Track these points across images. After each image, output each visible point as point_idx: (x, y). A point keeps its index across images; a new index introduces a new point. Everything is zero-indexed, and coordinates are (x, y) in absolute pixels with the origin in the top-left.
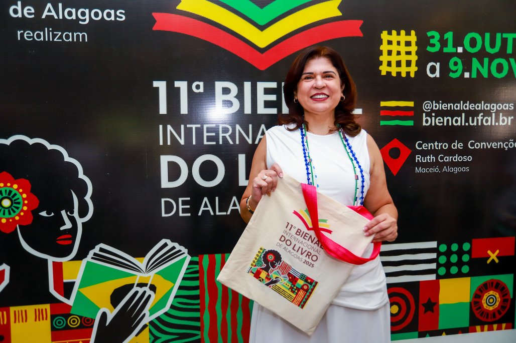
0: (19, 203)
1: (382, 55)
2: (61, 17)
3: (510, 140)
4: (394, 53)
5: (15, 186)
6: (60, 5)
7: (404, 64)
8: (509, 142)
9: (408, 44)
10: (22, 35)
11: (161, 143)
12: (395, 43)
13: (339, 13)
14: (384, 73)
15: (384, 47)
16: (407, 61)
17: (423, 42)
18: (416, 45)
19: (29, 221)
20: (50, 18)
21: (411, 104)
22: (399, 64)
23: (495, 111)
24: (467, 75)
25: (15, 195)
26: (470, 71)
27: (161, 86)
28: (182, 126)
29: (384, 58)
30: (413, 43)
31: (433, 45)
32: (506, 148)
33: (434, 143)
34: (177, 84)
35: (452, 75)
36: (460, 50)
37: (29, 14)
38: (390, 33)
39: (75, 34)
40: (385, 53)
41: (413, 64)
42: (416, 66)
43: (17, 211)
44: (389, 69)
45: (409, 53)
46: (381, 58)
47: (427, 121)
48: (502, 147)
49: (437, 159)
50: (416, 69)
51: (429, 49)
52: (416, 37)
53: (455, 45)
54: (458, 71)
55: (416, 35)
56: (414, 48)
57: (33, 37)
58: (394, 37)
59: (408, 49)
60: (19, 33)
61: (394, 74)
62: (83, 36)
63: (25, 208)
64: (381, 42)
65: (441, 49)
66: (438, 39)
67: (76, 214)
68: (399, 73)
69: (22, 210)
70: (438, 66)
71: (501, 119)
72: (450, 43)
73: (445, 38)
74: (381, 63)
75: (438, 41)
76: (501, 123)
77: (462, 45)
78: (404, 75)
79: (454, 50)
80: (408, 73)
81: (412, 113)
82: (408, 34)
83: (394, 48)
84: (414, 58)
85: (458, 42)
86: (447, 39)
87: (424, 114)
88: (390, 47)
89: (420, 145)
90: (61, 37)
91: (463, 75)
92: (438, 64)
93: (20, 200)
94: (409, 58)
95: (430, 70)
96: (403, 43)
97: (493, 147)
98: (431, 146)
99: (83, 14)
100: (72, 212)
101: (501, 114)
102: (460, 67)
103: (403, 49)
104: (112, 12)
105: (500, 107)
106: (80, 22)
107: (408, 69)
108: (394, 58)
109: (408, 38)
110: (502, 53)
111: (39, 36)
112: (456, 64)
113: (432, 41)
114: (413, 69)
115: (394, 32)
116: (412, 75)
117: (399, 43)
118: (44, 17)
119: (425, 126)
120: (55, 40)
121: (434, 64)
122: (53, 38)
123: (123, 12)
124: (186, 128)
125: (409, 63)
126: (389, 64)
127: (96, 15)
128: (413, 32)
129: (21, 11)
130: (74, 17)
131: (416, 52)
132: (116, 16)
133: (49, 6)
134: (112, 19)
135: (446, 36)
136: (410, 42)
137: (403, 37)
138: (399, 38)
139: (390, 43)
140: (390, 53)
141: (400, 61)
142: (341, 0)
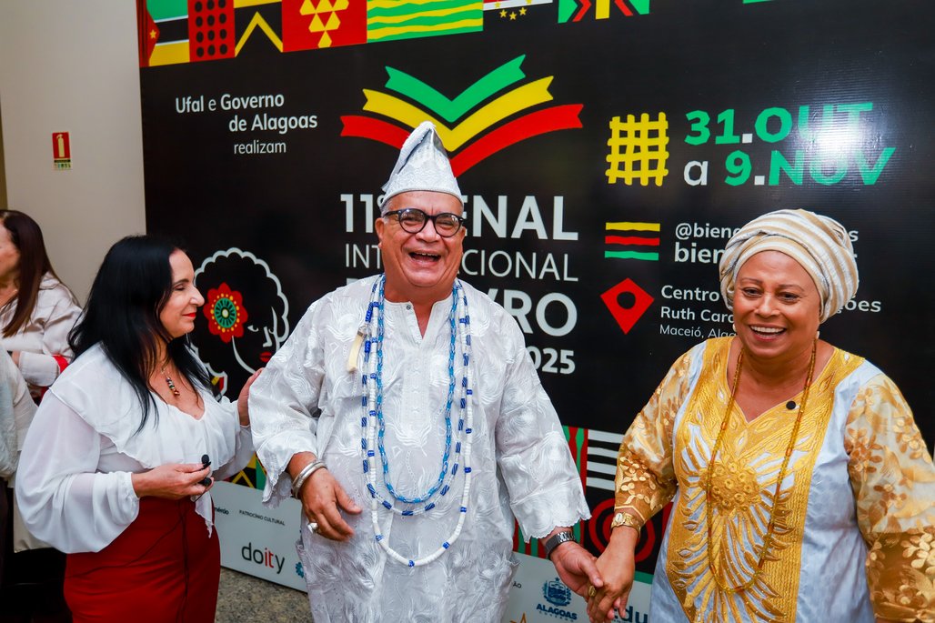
0: (233, 315)
1: (610, 153)
2: (266, 128)
4: (630, 149)
5: (231, 298)
6: (265, 115)
7: (645, 165)
9: (653, 134)
10: (238, 148)
11: (348, 265)
12: (631, 134)
13: (550, 98)
14: (612, 180)
15: (615, 142)
16: (650, 161)
17: (679, 129)
18: (667, 135)
19: (240, 334)
20: (257, 128)
21: (656, 227)
22: (637, 166)
24: (759, 180)
25: (231, 306)
26: (766, 173)
27: (348, 199)
28: (367, 247)
29: (614, 158)
30: (662, 133)
31: (698, 134)
33: (693, 290)
34: (364, 198)
35: (730, 181)
36: (747, 138)
37: (243, 127)
38: (624, 120)
39: (276, 145)
40: (615, 150)
41: (661, 164)
42: (666, 168)
43: (233, 322)
44: (621, 174)
45: (653, 148)
46: (609, 158)
47: (682, 255)
49: (698, 316)
50: (666, 172)
51: (690, 140)
52: (667, 123)
53: (738, 131)
54: (743, 174)
55: (667, 119)
56: (663, 141)
57: (245, 150)
58: (631, 124)
59: (653, 142)
60: (236, 146)
61: (629, 182)
62: (283, 146)
63: (238, 321)
64: (609, 134)
65: (712, 139)
66: (706, 123)
67: (275, 333)
68: (637, 181)
69: (236, 322)
70: (704, 167)
72: (729, 127)
73: (720, 120)
74: (608, 165)
75: (706, 126)
77: (751, 130)
78: (644, 182)
79: (735, 140)
80: (652, 180)
81: (657, 242)
82: (654, 118)
83: (630, 142)
84: (662, 156)
85: (743, 125)
86: (723, 122)
87: (677, 244)
88: (623, 141)
89: (669, 292)
90: (265, 149)
91: (751, 179)
92: (706, 163)
93: (234, 312)
94: (653, 155)
95: (690, 173)
96: (644, 134)
98: (688, 294)
99: (283, 123)
100: (272, 330)
102: (747, 166)
103: (645, 142)
104: (306, 118)
106: (281, 132)
107: (652, 173)
108: (629, 158)
109: (654, 125)
111: (249, 149)
112: (738, 162)
113: (695, 127)
114: (661, 173)
115: (631, 118)
116: (659, 183)
117: (638, 134)
118: (253, 129)
119: (678, 262)
120: (261, 151)
121: (698, 164)
123: (315, 117)
124: (371, 249)
125: (653, 164)
126: (622, 166)
127: (293, 123)
128: (662, 116)
129: (237, 125)
130: (275, 127)
131: (667, 146)
132: (309, 123)
133: (257, 117)
134: (306, 126)
135: (721, 117)
136: (657, 131)
137: (645, 124)
138: (638, 126)
139: (623, 134)
140: (623, 149)
141: (640, 161)
142: (551, 78)
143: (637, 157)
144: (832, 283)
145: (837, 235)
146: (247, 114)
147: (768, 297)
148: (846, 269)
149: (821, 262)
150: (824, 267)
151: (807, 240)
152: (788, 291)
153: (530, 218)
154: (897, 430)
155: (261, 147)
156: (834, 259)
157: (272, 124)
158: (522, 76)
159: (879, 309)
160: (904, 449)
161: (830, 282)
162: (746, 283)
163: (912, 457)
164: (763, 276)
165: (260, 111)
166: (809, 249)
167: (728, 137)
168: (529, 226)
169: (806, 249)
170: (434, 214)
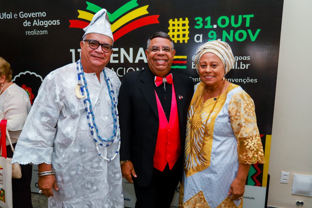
1: (169, 32)
2: (39, 25)
3: (248, 78)
4: (176, 30)
5: (27, 90)
6: (38, 20)
7: (181, 36)
8: (247, 79)
9: (184, 25)
10: (27, 33)
12: (176, 25)
13: (147, 13)
15: (171, 28)
16: (183, 34)
17: (192, 24)
20: (35, 25)
21: (185, 57)
22: (178, 36)
23: (237, 61)
26: (221, 38)
27: (73, 51)
29: (170, 34)
30: (187, 25)
31: (199, 25)
32: (245, 82)
33: (198, 78)
34: (79, 50)
36: (215, 26)
37: (29, 25)
38: (174, 20)
39: (43, 31)
40: (171, 31)
41: (187, 35)
42: (188, 37)
44: (173, 39)
45: (184, 30)
48: (242, 82)
50: (188, 38)
51: (196, 27)
52: (188, 21)
53: (212, 24)
54: (214, 38)
55: (188, 20)
56: (187, 27)
57: (30, 33)
58: (176, 22)
59: (184, 28)
60: (26, 32)
61: (176, 42)
62: (46, 32)
64: (169, 25)
65: (203, 27)
66: (202, 21)
70: (201, 36)
71: (241, 65)
72: (209, 23)
73: (206, 20)
75: (202, 22)
76: (241, 68)
77: (216, 24)
78: (181, 42)
79: (211, 27)
80: (184, 41)
81: (186, 62)
82: (184, 20)
83: (176, 28)
84: (187, 32)
85: (214, 22)
86: (207, 21)
88: (174, 28)
90: (39, 33)
94: (184, 32)
95: (196, 38)
96: (181, 25)
97: (236, 81)
98: (197, 80)
99: (46, 23)
101: (241, 63)
102: (215, 36)
103: (181, 28)
104: (55, 21)
105: (240, 58)
106: (45, 26)
108: (176, 33)
109: (184, 22)
110: (243, 27)
111: (32, 33)
112: (212, 34)
113: (198, 23)
114: (187, 39)
115: (176, 20)
116: (186, 42)
117: (178, 25)
118: (33, 25)
119: (193, 69)
120: (37, 34)
121: (199, 35)
122: (37, 33)
123: (59, 21)
125: (184, 36)
126: (173, 36)
127: (50, 23)
128: (187, 19)
129: (27, 24)
130: (43, 25)
131: (188, 29)
132: (57, 23)
133: (35, 21)
134: (55, 24)
135: (206, 19)
136: (185, 24)
137: (181, 22)
138: (179, 22)
139: (174, 25)
140: (173, 31)
141: (179, 35)
142: (148, 6)
143: (178, 33)
144: (227, 61)
145: (226, 46)
146: (31, 20)
147: (208, 66)
148: (230, 56)
149: (222, 54)
150: (224, 56)
151: (218, 48)
152: (214, 64)
153: (141, 56)
154: (244, 107)
155: (37, 32)
156: (226, 53)
157: (41, 23)
158: (137, 5)
159: (257, 81)
160: (246, 113)
161: (226, 60)
162: (202, 63)
163: (248, 115)
164: (206, 60)
165: (36, 18)
166: (219, 51)
167: (209, 26)
168: (141, 58)
169: (218, 51)
170: (102, 43)
